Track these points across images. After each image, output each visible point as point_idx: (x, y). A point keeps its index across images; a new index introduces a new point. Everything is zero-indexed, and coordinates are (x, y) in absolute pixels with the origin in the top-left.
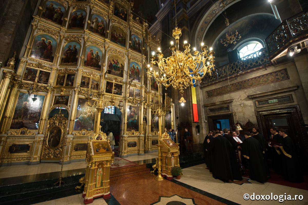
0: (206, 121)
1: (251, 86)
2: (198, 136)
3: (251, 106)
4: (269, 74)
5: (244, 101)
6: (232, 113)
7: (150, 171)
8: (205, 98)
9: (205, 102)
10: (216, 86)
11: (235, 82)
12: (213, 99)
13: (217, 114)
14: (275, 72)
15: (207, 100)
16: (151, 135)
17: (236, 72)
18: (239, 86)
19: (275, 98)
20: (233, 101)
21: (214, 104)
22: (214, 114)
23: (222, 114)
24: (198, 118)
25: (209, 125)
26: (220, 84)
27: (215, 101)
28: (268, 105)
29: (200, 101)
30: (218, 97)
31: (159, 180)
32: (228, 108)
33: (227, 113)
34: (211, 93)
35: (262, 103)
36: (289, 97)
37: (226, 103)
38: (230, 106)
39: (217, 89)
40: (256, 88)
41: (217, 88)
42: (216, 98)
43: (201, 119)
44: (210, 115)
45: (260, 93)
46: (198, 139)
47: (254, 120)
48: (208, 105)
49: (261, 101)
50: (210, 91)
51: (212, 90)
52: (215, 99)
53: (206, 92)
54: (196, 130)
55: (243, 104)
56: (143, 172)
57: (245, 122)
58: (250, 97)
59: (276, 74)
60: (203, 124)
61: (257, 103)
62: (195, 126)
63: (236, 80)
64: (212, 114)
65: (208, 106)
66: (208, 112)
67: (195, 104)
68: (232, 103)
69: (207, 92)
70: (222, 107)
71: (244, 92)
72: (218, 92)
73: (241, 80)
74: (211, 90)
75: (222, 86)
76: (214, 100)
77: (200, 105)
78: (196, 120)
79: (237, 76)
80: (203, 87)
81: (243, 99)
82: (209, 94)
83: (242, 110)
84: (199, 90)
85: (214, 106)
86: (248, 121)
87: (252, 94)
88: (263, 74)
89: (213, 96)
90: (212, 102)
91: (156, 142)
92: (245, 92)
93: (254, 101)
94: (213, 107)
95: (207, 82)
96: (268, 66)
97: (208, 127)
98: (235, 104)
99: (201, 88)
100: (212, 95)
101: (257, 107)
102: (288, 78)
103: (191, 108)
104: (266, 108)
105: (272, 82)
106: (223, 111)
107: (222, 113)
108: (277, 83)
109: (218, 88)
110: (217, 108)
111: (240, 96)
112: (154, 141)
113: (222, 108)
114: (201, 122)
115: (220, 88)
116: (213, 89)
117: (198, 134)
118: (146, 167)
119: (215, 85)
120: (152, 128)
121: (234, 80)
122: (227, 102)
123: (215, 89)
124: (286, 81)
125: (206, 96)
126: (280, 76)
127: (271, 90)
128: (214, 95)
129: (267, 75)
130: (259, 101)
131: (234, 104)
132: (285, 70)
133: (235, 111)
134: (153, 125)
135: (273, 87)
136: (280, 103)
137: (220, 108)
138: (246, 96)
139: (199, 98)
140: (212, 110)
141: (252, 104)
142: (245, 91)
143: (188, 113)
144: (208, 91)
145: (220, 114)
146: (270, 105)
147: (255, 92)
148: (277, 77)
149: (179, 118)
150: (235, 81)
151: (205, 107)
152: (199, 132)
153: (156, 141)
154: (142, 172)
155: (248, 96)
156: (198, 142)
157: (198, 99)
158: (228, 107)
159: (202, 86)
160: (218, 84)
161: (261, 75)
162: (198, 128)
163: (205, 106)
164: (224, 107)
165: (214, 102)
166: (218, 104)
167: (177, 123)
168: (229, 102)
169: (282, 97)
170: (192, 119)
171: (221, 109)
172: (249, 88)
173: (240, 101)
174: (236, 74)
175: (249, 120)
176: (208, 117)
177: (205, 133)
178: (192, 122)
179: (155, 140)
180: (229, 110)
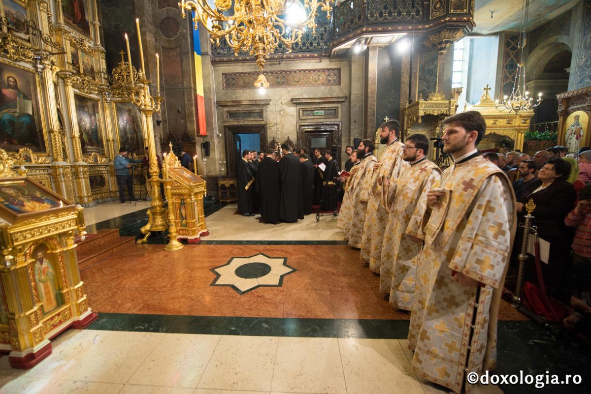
0: (221, 135)
1: (297, 83)
2: (205, 163)
3: (292, 116)
4: (321, 69)
5: (285, 105)
6: (267, 124)
7: (136, 240)
8: (221, 88)
9: (219, 95)
10: (243, 67)
11: (277, 70)
12: (238, 93)
13: (242, 122)
14: (329, 70)
15: (223, 91)
16: (84, 163)
17: (281, 49)
18: (281, 79)
19: (322, 109)
20: (269, 103)
21: (237, 103)
22: (235, 123)
23: (250, 123)
24: (205, 128)
25: (226, 143)
26: (252, 65)
27: (240, 97)
28: (313, 117)
29: (210, 92)
30: (245, 90)
31: (175, 249)
32: (261, 114)
33: (258, 123)
34: (233, 79)
35: (307, 113)
36: (335, 110)
37: (258, 105)
38: (264, 111)
39: (244, 74)
40: (304, 88)
41: (245, 71)
42: (241, 91)
43: (213, 130)
44: (229, 124)
45: (307, 97)
46: (205, 169)
47: (294, 138)
48: (227, 104)
49: (306, 111)
50: (231, 74)
51: (236, 74)
52: (239, 93)
53: (223, 74)
54: (202, 151)
55: (283, 110)
56: (121, 246)
57: (283, 139)
58: (295, 102)
59: (329, 72)
60: (216, 140)
61: (301, 112)
62: (200, 144)
63: (278, 65)
64: (233, 122)
65: (226, 106)
66: (225, 117)
67: (201, 97)
68: (268, 106)
69: (225, 75)
70: (252, 111)
71: (287, 91)
72: (247, 80)
73: (286, 69)
74: (233, 73)
75: (255, 69)
76: (239, 95)
77: (210, 99)
78: (203, 131)
79: (282, 58)
80: (218, 62)
81: (284, 102)
82: (228, 79)
83: (281, 121)
84: (210, 66)
85: (238, 108)
86: (287, 139)
87: (297, 97)
88: (315, 68)
89: (237, 86)
90: (234, 98)
91: (98, 182)
92: (289, 92)
93: (298, 108)
94: (235, 109)
95: (226, 53)
96: (324, 56)
97: (224, 146)
98: (272, 110)
99: (214, 63)
100: (234, 84)
101: (301, 118)
102: (339, 83)
103: (192, 104)
104: (310, 121)
105: (323, 84)
106: (252, 119)
107: (250, 121)
108: (328, 87)
109: (246, 73)
110: (242, 112)
111: (281, 97)
112: (93, 178)
113: (251, 113)
114: (212, 137)
115: (251, 72)
116: (237, 71)
117: (205, 160)
118: (119, 235)
119: (242, 64)
120: (83, 144)
121: (276, 64)
122: (261, 103)
123: (242, 73)
124: (337, 87)
125: (223, 85)
126: (333, 78)
127: (320, 97)
128: (238, 84)
129: (319, 70)
130: (304, 110)
131: (270, 108)
132: (339, 70)
133: (271, 120)
134: (85, 137)
135: (323, 92)
136: (325, 117)
137: (247, 112)
138: (290, 99)
139: (210, 84)
140: (232, 115)
141: (295, 114)
142: (289, 89)
143: (187, 114)
144: (228, 74)
145: (246, 123)
146: (316, 117)
147: (301, 94)
148: (330, 78)
149: (161, 124)
150: (277, 68)
151: (220, 106)
152: (207, 154)
153: (99, 179)
154: (119, 247)
155: (292, 100)
156: (205, 173)
157: (207, 86)
158: (260, 112)
159: (217, 59)
160: (248, 64)
161: (312, 68)
162: (206, 147)
163: (220, 104)
164: (255, 112)
165: (238, 99)
166: (246, 104)
167: (159, 136)
168: (263, 103)
169: (329, 109)
170: (195, 128)
171: (249, 114)
172: (295, 85)
173: (280, 105)
174: (280, 55)
175: (288, 137)
176: (225, 127)
177: (218, 157)
178: (196, 134)
179: (95, 176)
180: (263, 118)
